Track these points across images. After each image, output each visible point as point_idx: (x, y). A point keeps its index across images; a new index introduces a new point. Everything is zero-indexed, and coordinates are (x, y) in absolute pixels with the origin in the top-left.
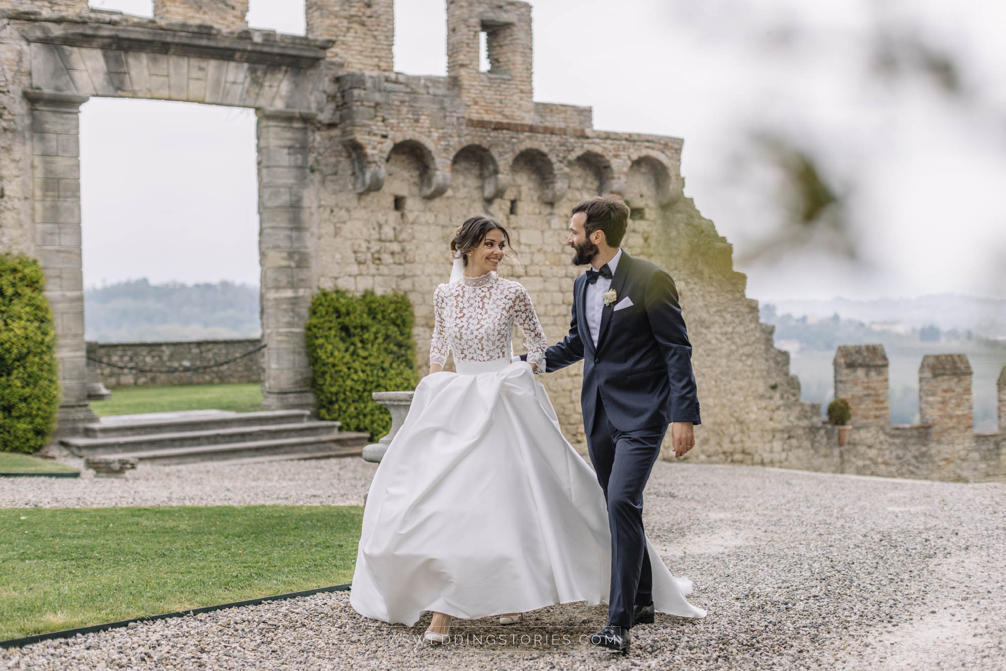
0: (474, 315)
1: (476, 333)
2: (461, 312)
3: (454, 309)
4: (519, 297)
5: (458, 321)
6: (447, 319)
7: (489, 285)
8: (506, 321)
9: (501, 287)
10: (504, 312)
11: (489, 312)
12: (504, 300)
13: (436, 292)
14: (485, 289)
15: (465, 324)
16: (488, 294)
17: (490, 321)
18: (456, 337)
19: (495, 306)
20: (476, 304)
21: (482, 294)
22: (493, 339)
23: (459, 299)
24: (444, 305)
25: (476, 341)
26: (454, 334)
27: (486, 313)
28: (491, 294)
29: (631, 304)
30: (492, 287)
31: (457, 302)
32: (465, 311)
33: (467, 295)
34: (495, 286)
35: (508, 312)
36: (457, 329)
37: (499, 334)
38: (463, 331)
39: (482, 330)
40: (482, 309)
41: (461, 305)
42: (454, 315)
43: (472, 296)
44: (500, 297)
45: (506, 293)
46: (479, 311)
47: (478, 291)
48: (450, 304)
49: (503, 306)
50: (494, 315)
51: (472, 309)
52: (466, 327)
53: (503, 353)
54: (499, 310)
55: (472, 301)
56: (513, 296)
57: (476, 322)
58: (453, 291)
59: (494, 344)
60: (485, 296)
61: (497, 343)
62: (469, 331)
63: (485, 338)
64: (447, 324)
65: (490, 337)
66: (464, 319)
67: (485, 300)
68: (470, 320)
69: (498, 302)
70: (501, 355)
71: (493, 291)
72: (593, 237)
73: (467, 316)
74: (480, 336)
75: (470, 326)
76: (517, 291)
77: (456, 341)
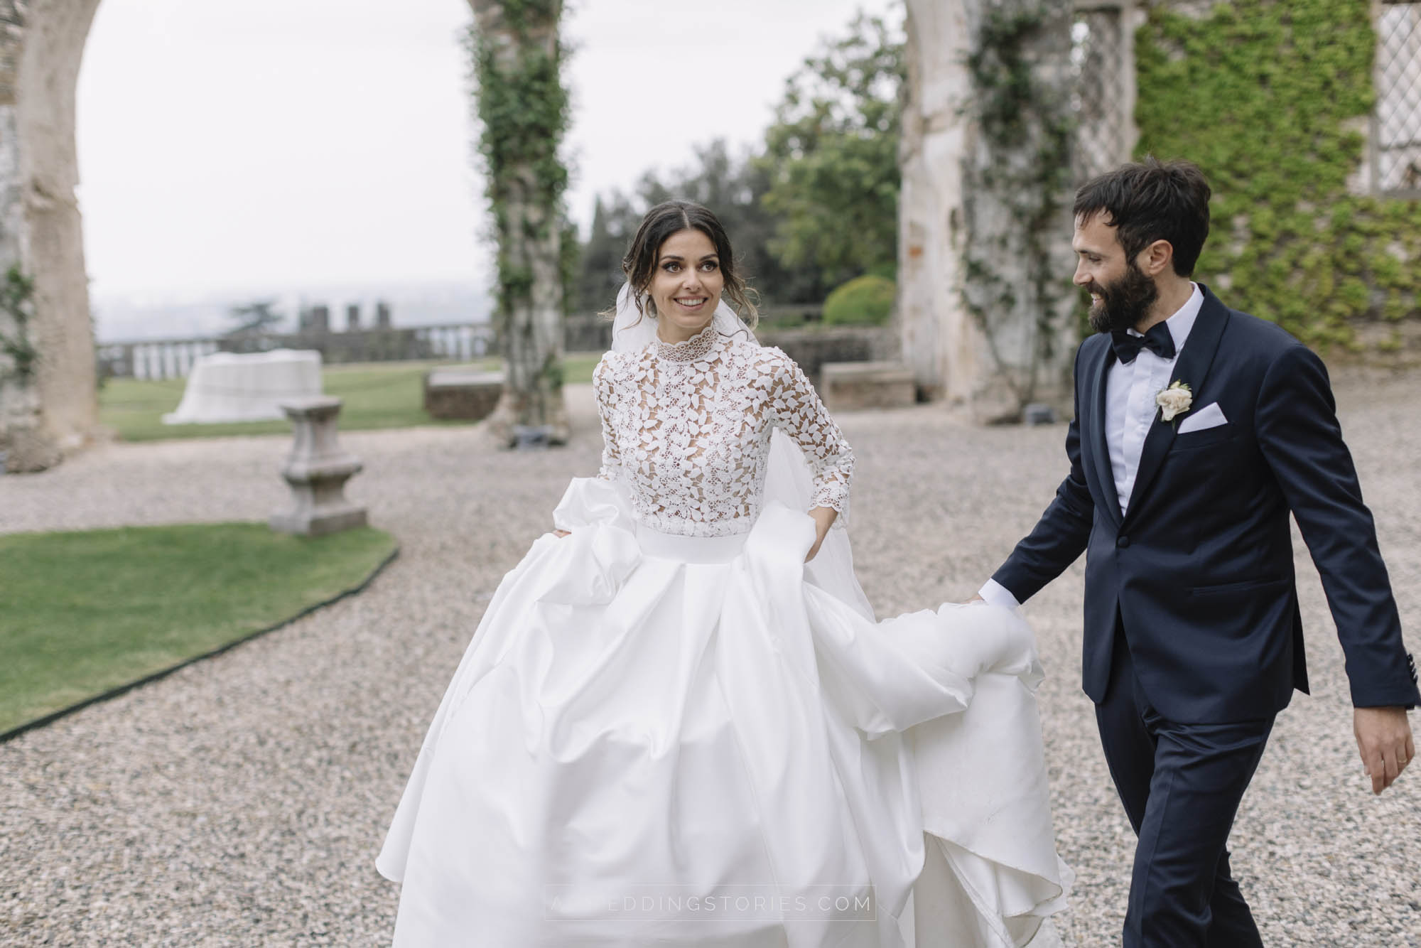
0: (681, 423)
1: (685, 465)
2: (652, 416)
3: (636, 409)
4: (781, 381)
5: (646, 437)
6: (624, 432)
7: (711, 357)
8: (755, 437)
9: (739, 362)
10: (750, 418)
11: (716, 418)
12: (750, 392)
13: (597, 372)
14: (704, 367)
15: (662, 444)
16: (709, 377)
17: (717, 438)
18: (640, 471)
19: (727, 404)
20: (685, 400)
21: (698, 378)
22: (725, 478)
23: (647, 387)
24: (614, 399)
25: (686, 481)
26: (636, 465)
27: (708, 421)
28: (716, 379)
29: (1221, 420)
30: (719, 361)
31: (643, 393)
32: (661, 415)
33: (663, 379)
34: (725, 358)
35: (758, 415)
36: (643, 455)
37: (738, 467)
38: (657, 458)
39: (701, 461)
40: (699, 410)
41: (651, 402)
42: (637, 424)
43: (675, 381)
44: (737, 384)
45: (751, 374)
46: (692, 414)
47: (688, 371)
48: (627, 397)
49: (747, 403)
50: (727, 425)
51: (675, 411)
52: (663, 450)
53: (747, 508)
54: (737, 414)
55: (675, 394)
56: (767, 382)
57: (686, 440)
58: (634, 369)
59: (727, 488)
60: (704, 382)
61: (735, 487)
62: (670, 460)
63: (708, 475)
64: (623, 444)
65: (719, 474)
66: (660, 433)
67: (706, 391)
68: (675, 436)
69: (734, 396)
70: (741, 510)
71: (721, 370)
72: (1144, 260)
73: (667, 424)
74: (695, 473)
75: (674, 448)
76: (775, 368)
77: (641, 478)
